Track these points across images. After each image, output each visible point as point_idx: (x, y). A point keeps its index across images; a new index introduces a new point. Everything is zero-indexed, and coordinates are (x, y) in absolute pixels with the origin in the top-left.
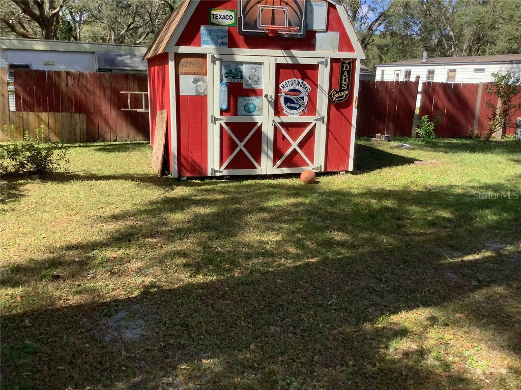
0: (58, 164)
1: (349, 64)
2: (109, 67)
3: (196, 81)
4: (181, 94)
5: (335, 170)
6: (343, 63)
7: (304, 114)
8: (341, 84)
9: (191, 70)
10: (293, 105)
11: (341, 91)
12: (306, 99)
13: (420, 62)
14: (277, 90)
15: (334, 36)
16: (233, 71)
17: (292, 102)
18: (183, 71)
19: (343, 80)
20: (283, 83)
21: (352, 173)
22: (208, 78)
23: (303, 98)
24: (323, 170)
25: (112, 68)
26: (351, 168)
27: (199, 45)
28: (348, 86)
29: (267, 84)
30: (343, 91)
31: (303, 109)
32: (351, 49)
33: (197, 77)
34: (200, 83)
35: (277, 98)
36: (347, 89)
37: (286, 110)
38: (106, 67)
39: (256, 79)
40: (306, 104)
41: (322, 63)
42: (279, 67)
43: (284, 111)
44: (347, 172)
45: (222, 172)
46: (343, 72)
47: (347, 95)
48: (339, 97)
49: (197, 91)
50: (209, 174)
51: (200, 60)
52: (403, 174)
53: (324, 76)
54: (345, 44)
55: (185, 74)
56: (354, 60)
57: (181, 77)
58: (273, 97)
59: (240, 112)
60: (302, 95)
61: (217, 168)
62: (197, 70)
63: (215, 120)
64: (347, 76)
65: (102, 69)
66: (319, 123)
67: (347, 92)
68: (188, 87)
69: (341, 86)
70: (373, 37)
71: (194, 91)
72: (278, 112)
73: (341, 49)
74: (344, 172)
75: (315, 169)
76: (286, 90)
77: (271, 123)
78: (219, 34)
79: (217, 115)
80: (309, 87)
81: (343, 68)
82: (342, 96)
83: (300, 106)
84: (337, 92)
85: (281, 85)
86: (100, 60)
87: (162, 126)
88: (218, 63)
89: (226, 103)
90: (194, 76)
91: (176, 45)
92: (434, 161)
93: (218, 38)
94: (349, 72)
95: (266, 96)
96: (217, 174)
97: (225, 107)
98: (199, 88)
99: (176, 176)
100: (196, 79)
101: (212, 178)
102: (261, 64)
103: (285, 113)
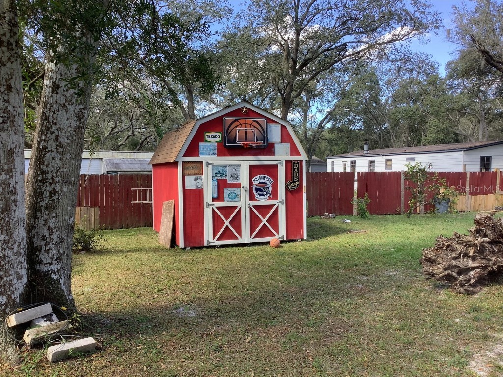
0: (98, 243)
1: (298, 163)
2: (115, 170)
3: (196, 179)
4: (186, 188)
5: (294, 238)
6: (294, 163)
7: (270, 199)
8: (294, 177)
9: (193, 172)
10: (261, 193)
11: (294, 182)
12: (271, 188)
13: (362, 154)
14: (251, 183)
15: (287, 146)
16: (221, 171)
17: (261, 190)
18: (188, 173)
19: (295, 175)
20: (255, 178)
21: (306, 240)
22: (204, 177)
23: (268, 188)
24: (285, 239)
25: (117, 170)
26: (305, 237)
27: (198, 155)
28: (298, 178)
29: (244, 178)
30: (295, 182)
31: (268, 195)
32: (298, 154)
33: (197, 176)
34: (199, 180)
35: (251, 188)
36: (298, 181)
37: (257, 196)
38: (113, 170)
39: (236, 176)
40: (270, 192)
41: (280, 164)
42: (251, 167)
43: (256, 198)
44: (302, 239)
45: (214, 242)
46: (294, 169)
47: (298, 185)
48: (293, 186)
49: (197, 186)
50: (206, 245)
51: (199, 165)
52: (341, 240)
53: (281, 172)
54: (294, 151)
55: (189, 175)
56: (301, 161)
57: (186, 177)
58: (248, 188)
59: (225, 199)
60: (267, 186)
61: (211, 240)
62: (196, 172)
63: (209, 205)
64: (297, 172)
65: (109, 172)
66: (280, 205)
67: (298, 183)
68: (191, 184)
69: (294, 179)
70: (323, 133)
71: (195, 186)
72: (252, 198)
73: (291, 154)
74: (300, 240)
75: (280, 238)
76: (257, 182)
77: (247, 206)
78: (211, 148)
79: (210, 202)
80: (272, 180)
81: (294, 166)
82: (295, 186)
83: (267, 193)
84: (291, 183)
85: (253, 179)
86: (108, 164)
87: (170, 212)
88: (210, 166)
89: (216, 193)
90: (195, 176)
91: (183, 156)
92: (365, 230)
93: (210, 151)
94: (298, 169)
95: (243, 187)
96: (211, 245)
97: (215, 196)
98: (198, 184)
99: (183, 248)
100: (195, 178)
101: (208, 247)
102: (239, 166)
103: (257, 199)
